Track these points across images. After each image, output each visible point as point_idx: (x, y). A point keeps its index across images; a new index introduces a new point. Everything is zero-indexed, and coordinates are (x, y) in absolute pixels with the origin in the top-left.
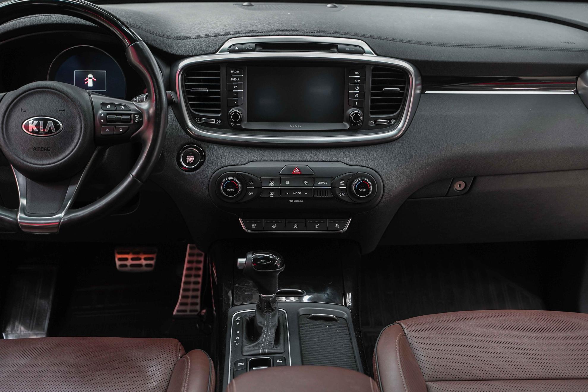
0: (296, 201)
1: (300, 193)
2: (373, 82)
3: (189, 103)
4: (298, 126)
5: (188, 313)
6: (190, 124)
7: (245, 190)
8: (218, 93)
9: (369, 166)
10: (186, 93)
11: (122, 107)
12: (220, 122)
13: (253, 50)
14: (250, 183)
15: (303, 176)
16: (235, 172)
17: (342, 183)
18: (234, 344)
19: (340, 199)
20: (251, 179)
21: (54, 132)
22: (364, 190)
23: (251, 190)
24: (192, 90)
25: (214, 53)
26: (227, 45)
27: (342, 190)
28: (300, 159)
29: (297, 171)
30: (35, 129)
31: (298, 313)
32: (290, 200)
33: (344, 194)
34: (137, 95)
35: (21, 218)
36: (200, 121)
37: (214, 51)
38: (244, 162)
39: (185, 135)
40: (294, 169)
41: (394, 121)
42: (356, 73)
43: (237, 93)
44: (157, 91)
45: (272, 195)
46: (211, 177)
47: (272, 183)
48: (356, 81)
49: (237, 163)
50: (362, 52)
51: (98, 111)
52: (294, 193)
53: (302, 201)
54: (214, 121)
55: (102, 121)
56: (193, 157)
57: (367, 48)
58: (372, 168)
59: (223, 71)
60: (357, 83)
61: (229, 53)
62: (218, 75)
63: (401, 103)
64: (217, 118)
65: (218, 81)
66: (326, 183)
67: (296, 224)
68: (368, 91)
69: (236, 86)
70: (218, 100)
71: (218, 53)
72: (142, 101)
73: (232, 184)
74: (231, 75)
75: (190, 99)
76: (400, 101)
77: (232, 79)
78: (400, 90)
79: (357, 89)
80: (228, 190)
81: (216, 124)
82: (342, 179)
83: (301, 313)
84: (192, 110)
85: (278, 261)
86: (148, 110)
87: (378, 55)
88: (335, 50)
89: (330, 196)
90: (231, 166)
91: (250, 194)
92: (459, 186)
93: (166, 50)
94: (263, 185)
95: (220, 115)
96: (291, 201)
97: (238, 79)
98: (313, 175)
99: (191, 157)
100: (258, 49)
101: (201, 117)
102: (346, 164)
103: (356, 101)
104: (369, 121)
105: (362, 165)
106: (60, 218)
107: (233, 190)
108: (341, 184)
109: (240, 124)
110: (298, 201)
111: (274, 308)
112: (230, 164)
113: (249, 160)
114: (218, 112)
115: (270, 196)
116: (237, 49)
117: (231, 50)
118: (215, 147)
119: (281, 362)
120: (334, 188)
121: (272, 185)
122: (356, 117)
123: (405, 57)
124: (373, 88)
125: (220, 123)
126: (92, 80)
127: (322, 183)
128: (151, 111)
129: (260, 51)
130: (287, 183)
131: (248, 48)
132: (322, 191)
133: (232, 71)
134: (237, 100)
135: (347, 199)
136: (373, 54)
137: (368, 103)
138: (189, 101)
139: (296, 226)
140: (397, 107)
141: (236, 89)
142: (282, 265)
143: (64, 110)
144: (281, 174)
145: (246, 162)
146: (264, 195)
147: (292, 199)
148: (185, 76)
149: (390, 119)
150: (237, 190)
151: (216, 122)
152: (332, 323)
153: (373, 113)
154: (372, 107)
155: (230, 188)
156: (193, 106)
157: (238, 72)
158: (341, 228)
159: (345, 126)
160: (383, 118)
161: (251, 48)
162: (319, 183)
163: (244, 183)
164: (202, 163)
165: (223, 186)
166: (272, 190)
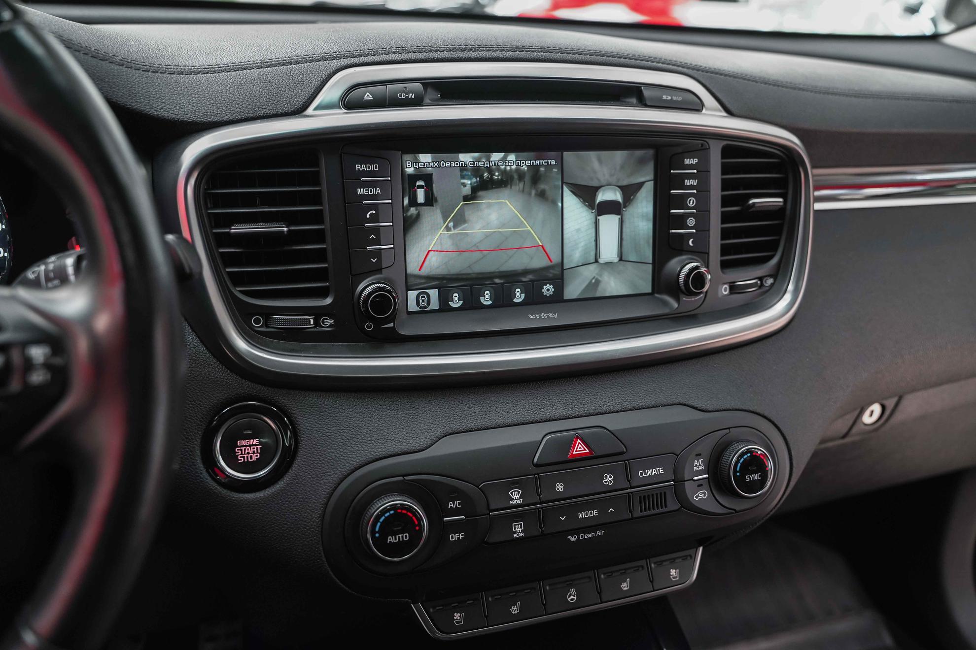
0: (586, 536)
1: (595, 513)
2: (725, 185)
3: (228, 272)
4: (551, 315)
6: (241, 344)
7: (440, 530)
8: (319, 236)
9: (748, 406)
10: (214, 241)
12: (330, 322)
13: (417, 102)
14: (451, 505)
15: (597, 458)
16: (403, 476)
17: (699, 465)
19: (693, 509)
20: (455, 493)
22: (754, 478)
23: (455, 527)
24: (236, 229)
25: (299, 111)
26: (331, 92)
27: (700, 485)
28: (578, 411)
29: (580, 449)
32: (570, 537)
33: (704, 493)
34: (41, 256)
36: (266, 325)
37: (298, 107)
38: (423, 441)
39: (219, 372)
40: (570, 444)
41: (772, 282)
42: (687, 161)
43: (376, 231)
45: (518, 530)
46: (326, 504)
48: (688, 182)
49: (405, 447)
50: (696, 106)
52: (581, 515)
53: (600, 533)
54: (312, 321)
56: (256, 441)
57: (704, 96)
59: (326, 168)
60: (691, 187)
61: (344, 110)
62: (315, 179)
63: (780, 234)
64: (318, 313)
65: (315, 198)
66: (661, 470)
68: (716, 210)
69: (374, 212)
70: (321, 255)
71: (310, 111)
72: (61, 279)
73: (399, 520)
74: (356, 179)
75: (228, 260)
76: (776, 230)
77: (360, 191)
78: (784, 203)
79: (691, 204)
80: (391, 539)
81: (318, 329)
82: (697, 455)
84: (237, 291)
86: (86, 320)
87: (730, 113)
88: (634, 101)
89: (672, 505)
90: (381, 459)
91: (454, 537)
92: (872, 415)
93: (135, 106)
94: (492, 507)
95: (329, 301)
96: (573, 539)
97: (378, 191)
98: (622, 453)
99: (251, 442)
100: (429, 98)
101: (268, 314)
102: (696, 408)
103: (690, 235)
104: (720, 287)
107: (406, 537)
108: (696, 469)
109: (392, 325)
110: (590, 535)
113: (439, 431)
114: (322, 293)
115: (516, 535)
116: (368, 97)
117: (350, 103)
118: (328, 402)
120: (680, 481)
121: (519, 502)
122: (698, 279)
124: (725, 201)
125: (331, 326)
127: (650, 472)
128: (103, 323)
129: (435, 103)
130: (560, 487)
131: (404, 96)
132: (653, 495)
133: (358, 167)
134: (378, 253)
135: (714, 508)
136: (721, 112)
137: (715, 242)
138: (226, 265)
140: (772, 247)
141: (375, 218)
144: (537, 465)
145: (428, 441)
146: (495, 537)
147: (572, 532)
148: (205, 189)
149: (762, 278)
150: (416, 534)
151: (317, 324)
153: (726, 265)
154: (724, 250)
155: (394, 534)
156: (237, 279)
157: (375, 167)
159: (665, 304)
160: (746, 278)
161: (412, 96)
162: (641, 474)
163: (435, 510)
164: (289, 457)
165: (373, 532)
166: (518, 517)
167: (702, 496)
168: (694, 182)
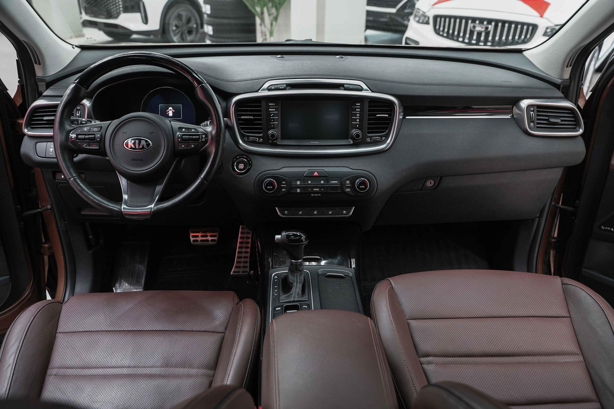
0: (316, 195)
1: (318, 189)
2: (369, 111)
3: (240, 127)
4: (317, 142)
5: (241, 273)
6: (241, 142)
7: (280, 188)
8: (260, 120)
9: (367, 170)
10: (238, 120)
11: (193, 130)
12: (262, 140)
13: (284, 89)
14: (283, 182)
15: (320, 177)
16: (273, 175)
17: (348, 182)
18: (273, 295)
19: (346, 193)
20: (284, 180)
21: (146, 148)
22: (363, 187)
23: (284, 188)
24: (242, 117)
25: (257, 91)
26: (266, 86)
27: (348, 187)
28: (318, 166)
29: (316, 174)
30: (133, 146)
31: (318, 273)
34: (204, 121)
35: (124, 208)
36: (248, 139)
37: (257, 90)
38: (279, 168)
39: (237, 149)
40: (314, 172)
41: (384, 138)
42: (357, 104)
43: (273, 119)
44: (217, 119)
45: (298, 190)
46: (256, 179)
47: (298, 183)
48: (357, 110)
49: (274, 169)
50: (361, 89)
51: (176, 133)
52: (314, 189)
53: (319, 195)
55: (179, 140)
56: (243, 164)
57: (365, 87)
58: (369, 171)
59: (263, 104)
60: (358, 111)
61: (267, 91)
62: (260, 106)
64: (259, 137)
65: (260, 111)
66: (337, 182)
67: (316, 211)
68: (366, 117)
70: (260, 124)
71: (259, 91)
72: (207, 125)
73: (271, 183)
74: (269, 107)
75: (241, 124)
76: (388, 124)
77: (270, 110)
78: (388, 116)
79: (358, 116)
80: (268, 187)
82: (348, 180)
83: (320, 273)
84: (242, 131)
85: (303, 237)
86: (211, 132)
87: (372, 91)
88: (343, 88)
89: (340, 191)
90: (269, 170)
91: (283, 190)
92: (430, 184)
93: (223, 89)
94: (292, 184)
95: (262, 135)
96: (312, 195)
97: (274, 110)
98: (327, 176)
99: (242, 164)
100: (288, 88)
101: (248, 137)
102: (351, 169)
103: (357, 124)
104: (367, 138)
105: (362, 169)
106: (151, 208)
107: (271, 187)
109: (276, 141)
110: (317, 195)
111: (301, 270)
112: (269, 169)
113: (283, 166)
114: (260, 133)
115: (298, 192)
116: (273, 88)
117: (269, 89)
118: (259, 158)
119: (306, 307)
120: (342, 185)
122: (358, 136)
123: (391, 93)
124: (369, 115)
125: (262, 141)
126: (172, 111)
127: (334, 182)
128: (214, 132)
129: (289, 89)
130: (310, 182)
131: (281, 88)
132: (334, 188)
133: (270, 104)
134: (273, 124)
135: (351, 194)
136: (369, 91)
137: (366, 126)
138: (240, 125)
139: (315, 213)
140: (386, 128)
141: (273, 116)
142: (306, 240)
143: (153, 133)
144: (305, 176)
145: (280, 168)
146: (293, 191)
147: (312, 193)
148: (237, 108)
149: (381, 137)
150: (274, 187)
151: (259, 140)
152: (342, 280)
153: (369, 133)
154: (369, 128)
156: (242, 129)
157: (274, 104)
158: (348, 213)
159: (350, 141)
160: (376, 136)
161: (283, 88)
162: (331, 182)
163: (279, 183)
164: (249, 170)
165: (264, 185)
166: (299, 188)
167: (348, 190)
168: (358, 110)
